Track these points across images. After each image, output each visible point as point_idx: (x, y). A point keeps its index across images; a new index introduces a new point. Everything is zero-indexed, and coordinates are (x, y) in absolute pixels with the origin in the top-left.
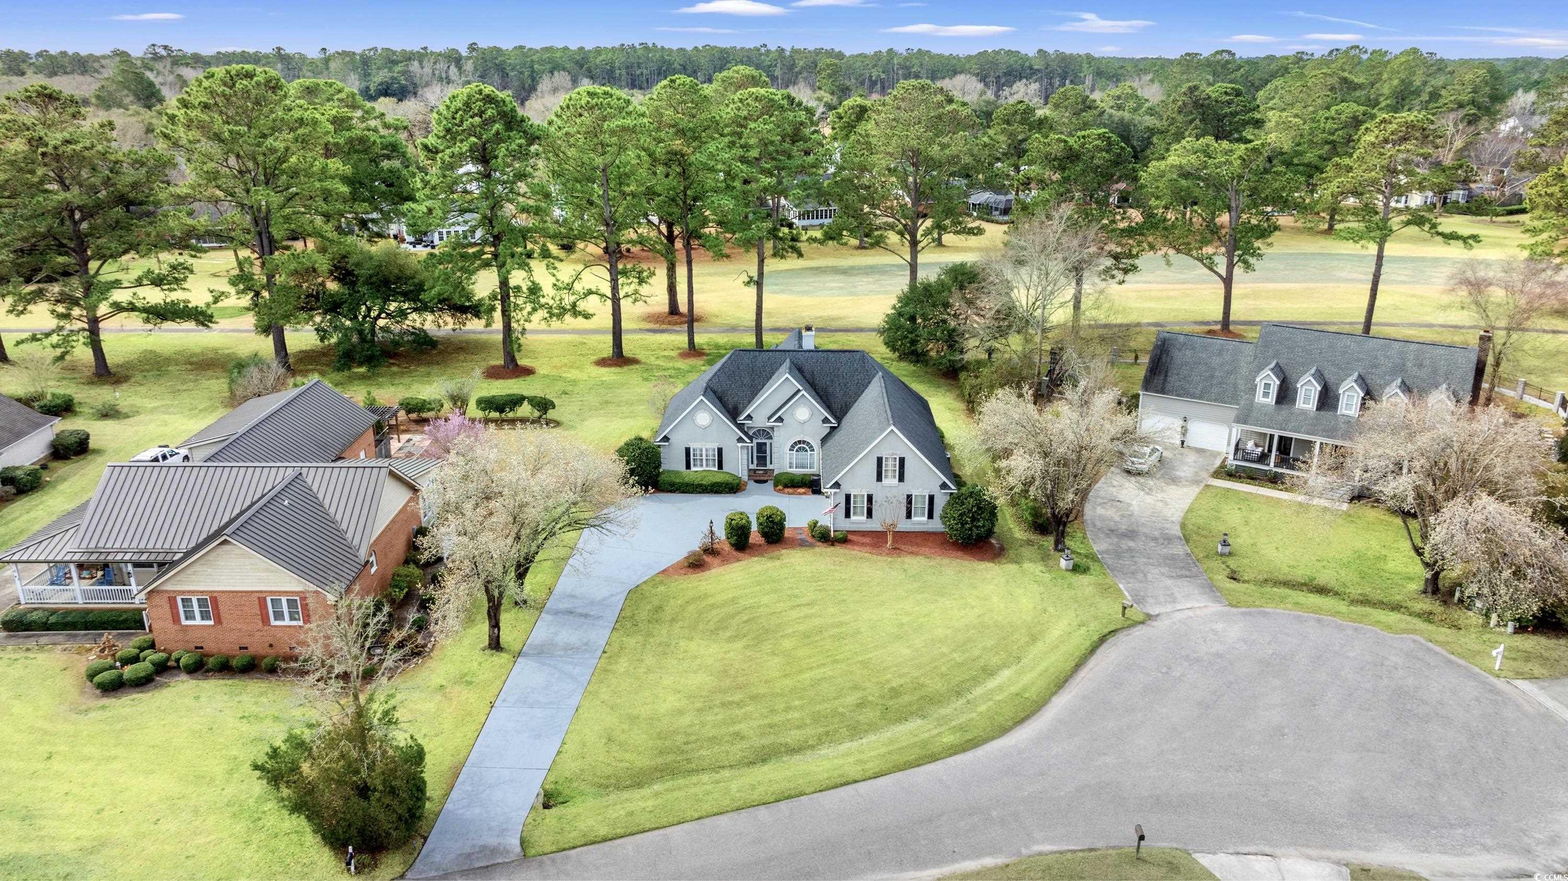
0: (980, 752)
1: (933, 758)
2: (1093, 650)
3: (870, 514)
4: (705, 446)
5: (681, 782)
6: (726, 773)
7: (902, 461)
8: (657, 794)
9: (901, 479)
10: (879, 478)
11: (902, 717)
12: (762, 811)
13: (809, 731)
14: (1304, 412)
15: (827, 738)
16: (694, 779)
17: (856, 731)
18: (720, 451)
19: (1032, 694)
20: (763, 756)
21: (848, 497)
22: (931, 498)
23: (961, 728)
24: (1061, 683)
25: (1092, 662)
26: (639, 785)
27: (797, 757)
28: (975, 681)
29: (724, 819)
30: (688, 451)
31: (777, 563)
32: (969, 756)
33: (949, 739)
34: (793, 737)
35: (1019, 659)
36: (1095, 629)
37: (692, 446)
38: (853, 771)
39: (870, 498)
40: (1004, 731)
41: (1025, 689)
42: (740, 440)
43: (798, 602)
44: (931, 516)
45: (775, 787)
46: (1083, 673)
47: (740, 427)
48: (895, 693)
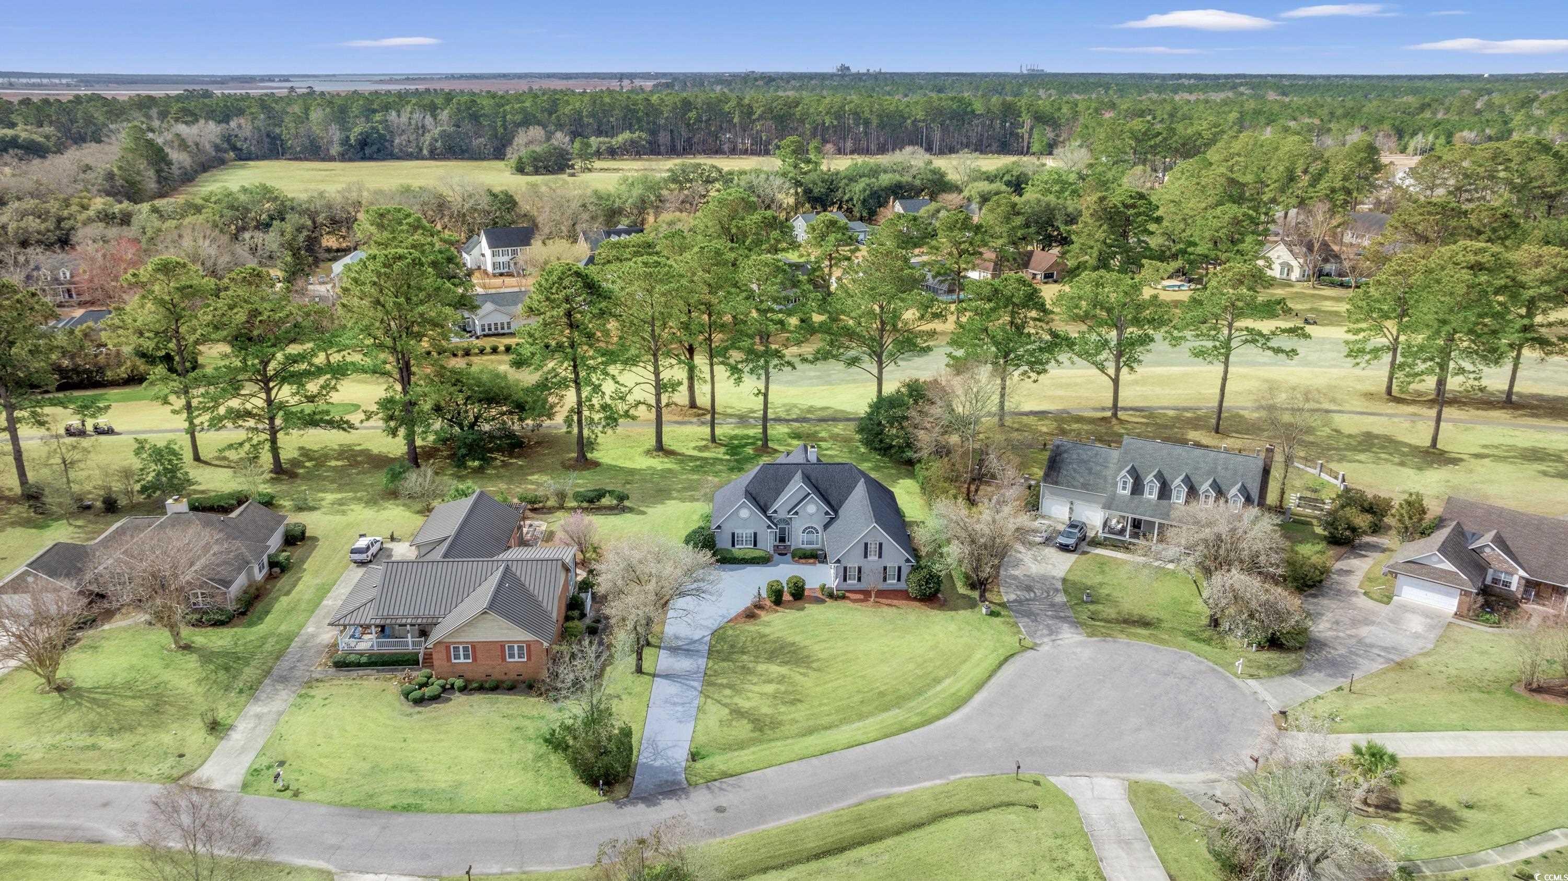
0: (932, 726)
1: (906, 730)
2: (1000, 665)
3: (859, 579)
4: (745, 532)
5: (765, 746)
6: (790, 741)
7: (881, 545)
8: (753, 753)
9: (880, 556)
10: (866, 556)
11: (886, 709)
12: (814, 761)
13: (834, 717)
14: (1149, 501)
15: (845, 721)
16: (773, 744)
17: (861, 717)
18: (755, 534)
19: (963, 693)
20: (810, 731)
21: (845, 569)
22: (900, 568)
23: (921, 714)
24: (979, 687)
25: (999, 674)
26: (742, 748)
27: (828, 732)
28: (929, 686)
29: (794, 765)
30: (733, 534)
31: (802, 613)
32: (926, 728)
33: (915, 719)
34: (825, 721)
35: (955, 673)
36: (1002, 653)
37: (737, 531)
38: (862, 738)
39: (860, 569)
40: (945, 715)
41: (958, 691)
42: (769, 527)
43: (818, 639)
44: (899, 580)
45: (819, 748)
46: (993, 680)
47: (769, 518)
48: (882, 694)
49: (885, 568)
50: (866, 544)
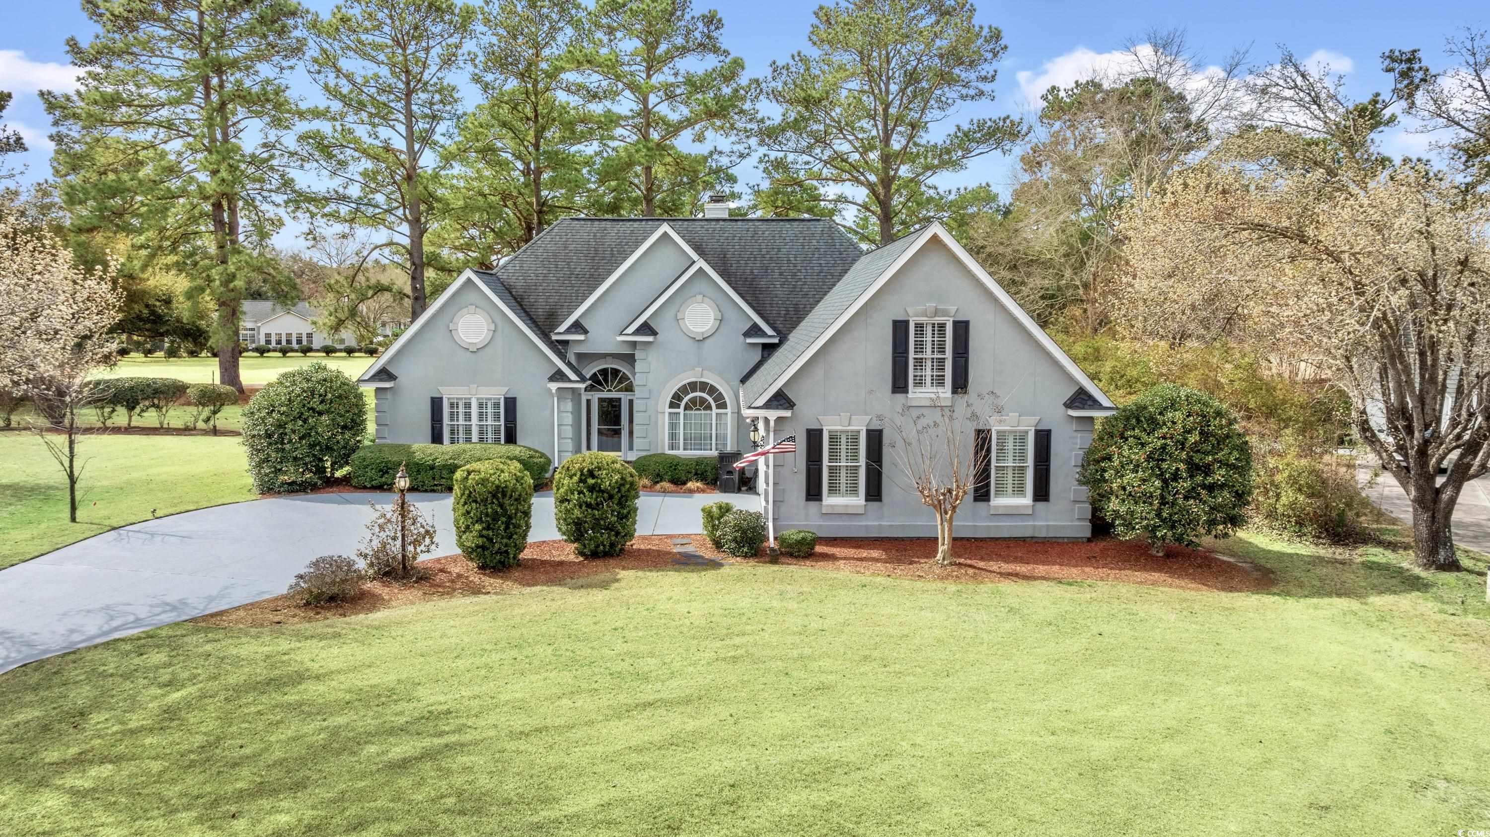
3: (874, 492)
4: (479, 395)
7: (962, 329)
9: (960, 384)
10: (899, 385)
18: (511, 404)
21: (814, 437)
22: (1043, 439)
30: (436, 404)
37: (448, 394)
39: (875, 439)
42: (558, 376)
44: (1042, 493)
47: (560, 347)
49: (983, 439)
50: (900, 328)
